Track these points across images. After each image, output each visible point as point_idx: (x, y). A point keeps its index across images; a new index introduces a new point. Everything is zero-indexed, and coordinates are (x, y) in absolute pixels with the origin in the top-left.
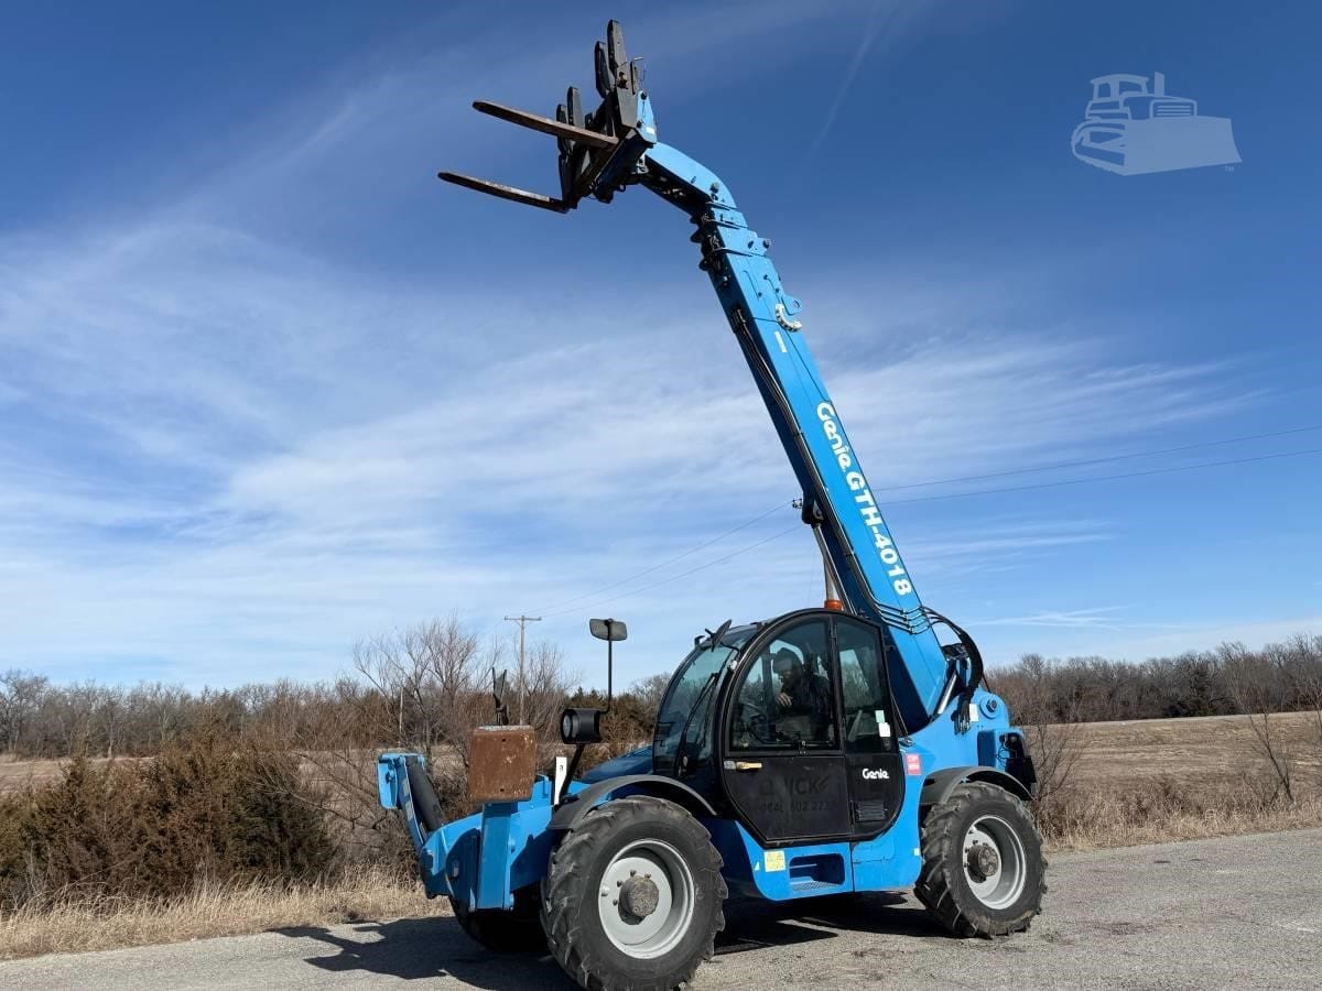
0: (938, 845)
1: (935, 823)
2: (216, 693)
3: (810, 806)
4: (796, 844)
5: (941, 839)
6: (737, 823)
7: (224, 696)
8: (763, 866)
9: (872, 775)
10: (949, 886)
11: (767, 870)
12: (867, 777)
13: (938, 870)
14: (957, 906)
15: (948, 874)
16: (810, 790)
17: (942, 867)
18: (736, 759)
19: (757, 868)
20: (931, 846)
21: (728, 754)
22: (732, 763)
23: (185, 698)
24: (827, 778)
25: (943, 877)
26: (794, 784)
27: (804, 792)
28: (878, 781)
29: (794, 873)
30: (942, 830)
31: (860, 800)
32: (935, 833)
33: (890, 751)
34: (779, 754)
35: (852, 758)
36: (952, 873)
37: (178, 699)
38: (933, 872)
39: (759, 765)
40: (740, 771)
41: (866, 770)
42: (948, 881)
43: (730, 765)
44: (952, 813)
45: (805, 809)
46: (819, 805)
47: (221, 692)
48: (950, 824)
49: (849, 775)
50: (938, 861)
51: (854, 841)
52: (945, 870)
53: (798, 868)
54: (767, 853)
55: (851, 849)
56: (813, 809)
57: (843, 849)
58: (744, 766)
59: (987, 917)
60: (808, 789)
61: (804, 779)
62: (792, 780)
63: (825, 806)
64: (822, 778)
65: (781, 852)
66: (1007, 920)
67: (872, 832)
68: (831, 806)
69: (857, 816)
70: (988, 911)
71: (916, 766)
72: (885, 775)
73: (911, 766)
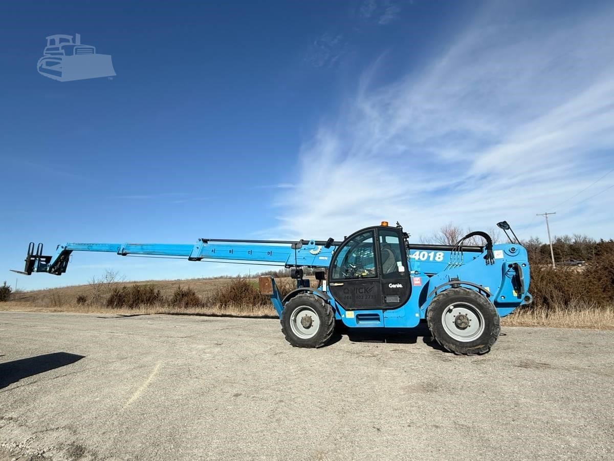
3: (364, 297)
4: (357, 310)
6: (336, 302)
8: (345, 316)
9: (394, 286)
11: (347, 317)
12: (391, 287)
18: (333, 282)
19: (343, 316)
24: (372, 288)
26: (358, 290)
27: (362, 292)
29: (357, 319)
31: (387, 295)
33: (404, 277)
34: (351, 280)
35: (384, 280)
36: (434, 325)
39: (342, 284)
40: (335, 286)
41: (391, 284)
43: (332, 284)
45: (363, 298)
46: (368, 297)
49: (382, 287)
51: (384, 310)
53: (359, 318)
54: (347, 312)
55: (383, 313)
56: (366, 298)
57: (379, 312)
58: (336, 284)
59: (453, 345)
60: (364, 291)
61: (362, 288)
62: (357, 288)
63: (371, 297)
64: (370, 287)
65: (353, 312)
66: (466, 347)
67: (395, 307)
68: (374, 297)
69: (385, 301)
70: (455, 342)
71: (419, 282)
72: (400, 286)
73: (415, 282)
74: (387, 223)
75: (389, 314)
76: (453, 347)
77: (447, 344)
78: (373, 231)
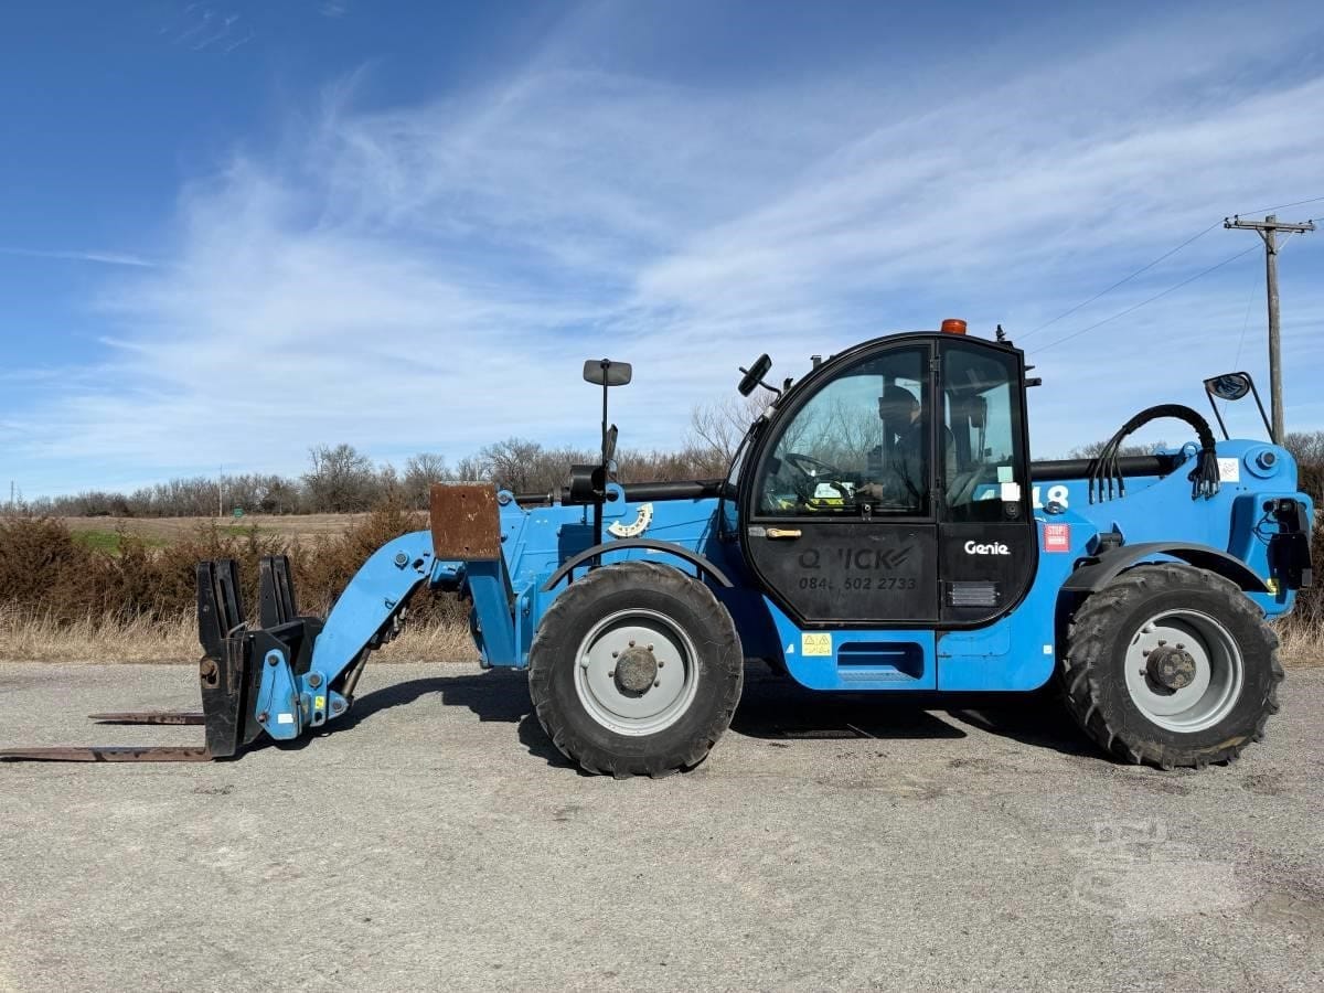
0: (1086, 648)
1: (1087, 619)
2: (665, 457)
3: (875, 583)
4: (846, 628)
5: (1089, 641)
6: (765, 598)
7: (673, 461)
8: (799, 648)
9: (981, 550)
10: (1095, 701)
11: (805, 653)
12: (973, 552)
13: (1083, 680)
14: (1108, 727)
15: (1095, 686)
16: (877, 566)
17: (1087, 677)
18: (766, 524)
19: (791, 649)
20: (1078, 650)
21: (754, 518)
22: (761, 529)
23: (641, 462)
24: (906, 551)
25: (1090, 689)
26: (853, 558)
27: (868, 567)
28: (990, 558)
29: (843, 661)
30: (1092, 629)
31: (957, 579)
32: (1082, 633)
33: (1017, 520)
34: (831, 519)
35: (949, 528)
36: (1103, 685)
37: (635, 463)
38: (1077, 681)
39: (798, 533)
40: (770, 538)
41: (972, 543)
42: (1093, 695)
43: (757, 531)
44: (1109, 607)
45: (867, 587)
46: (889, 583)
47: (669, 457)
48: (1105, 621)
49: (941, 550)
50: (1082, 669)
51: (942, 630)
52: (1091, 681)
53: (849, 655)
54: (805, 635)
55: (937, 639)
56: (880, 587)
57: (923, 638)
58: (776, 533)
59: (1158, 743)
60: (873, 563)
61: (869, 551)
62: (849, 551)
63: (898, 583)
64: (898, 551)
65: (828, 636)
66: (1195, 748)
67: (973, 620)
68: (909, 584)
69: (949, 599)
70: (1162, 735)
71: (1062, 541)
72: (1003, 550)
73: (1052, 541)
74: (964, 323)
75: (958, 645)
76: (1157, 750)
77: (1140, 743)
78: (925, 350)
